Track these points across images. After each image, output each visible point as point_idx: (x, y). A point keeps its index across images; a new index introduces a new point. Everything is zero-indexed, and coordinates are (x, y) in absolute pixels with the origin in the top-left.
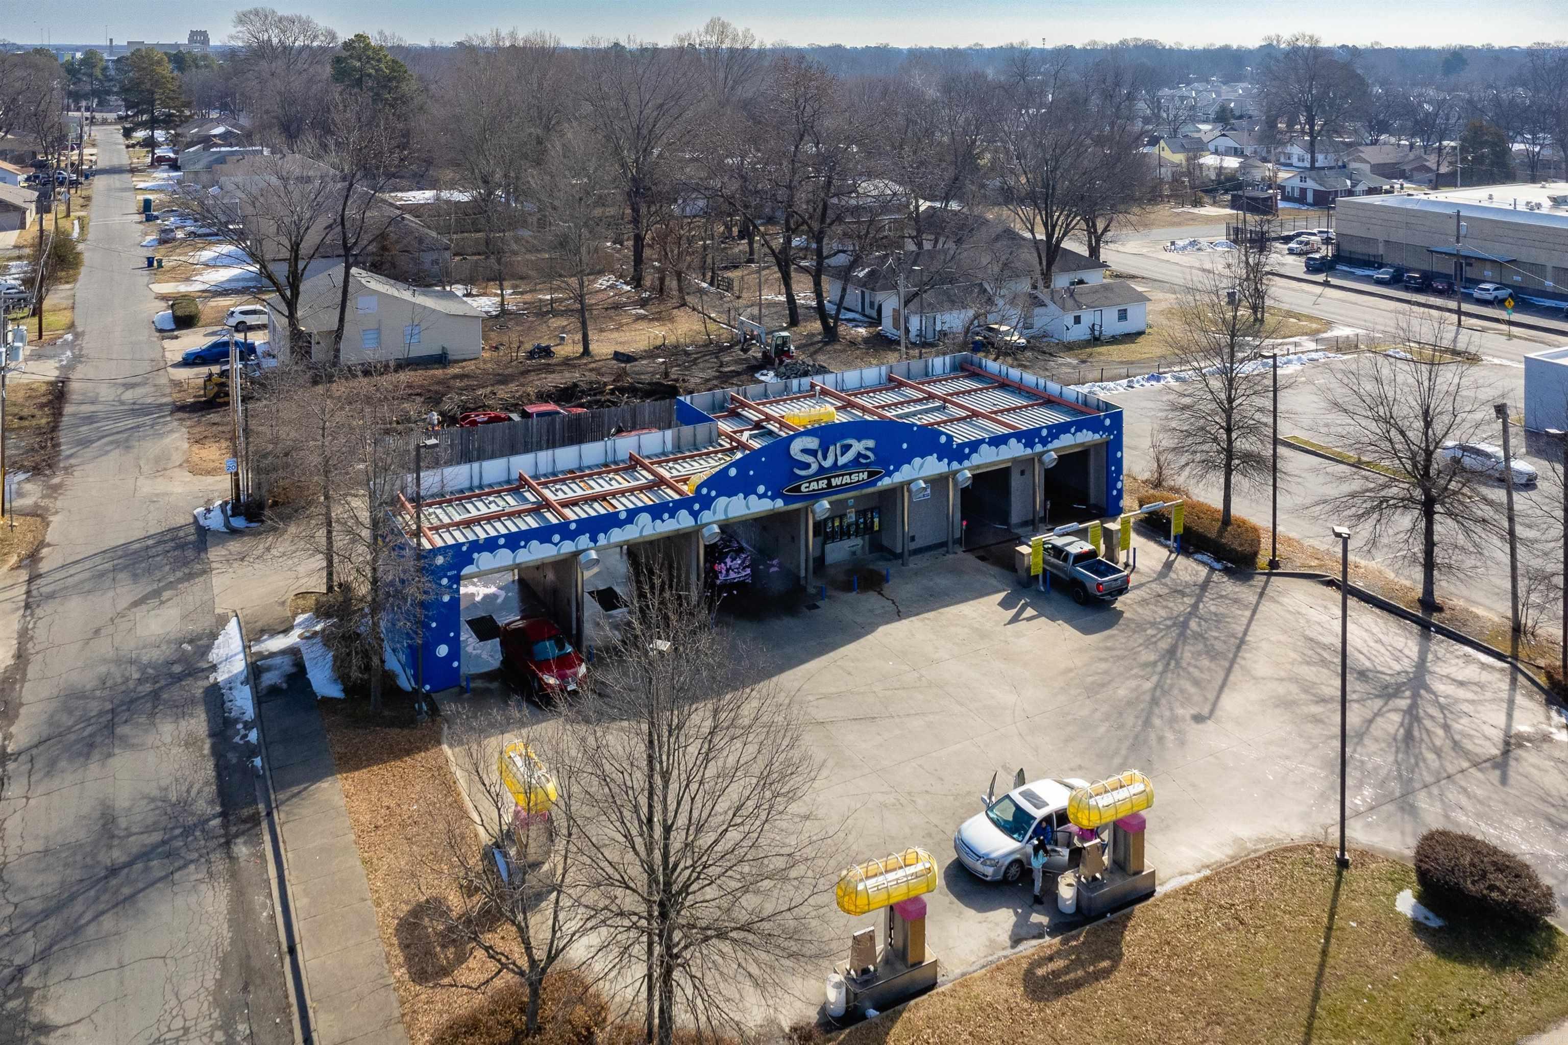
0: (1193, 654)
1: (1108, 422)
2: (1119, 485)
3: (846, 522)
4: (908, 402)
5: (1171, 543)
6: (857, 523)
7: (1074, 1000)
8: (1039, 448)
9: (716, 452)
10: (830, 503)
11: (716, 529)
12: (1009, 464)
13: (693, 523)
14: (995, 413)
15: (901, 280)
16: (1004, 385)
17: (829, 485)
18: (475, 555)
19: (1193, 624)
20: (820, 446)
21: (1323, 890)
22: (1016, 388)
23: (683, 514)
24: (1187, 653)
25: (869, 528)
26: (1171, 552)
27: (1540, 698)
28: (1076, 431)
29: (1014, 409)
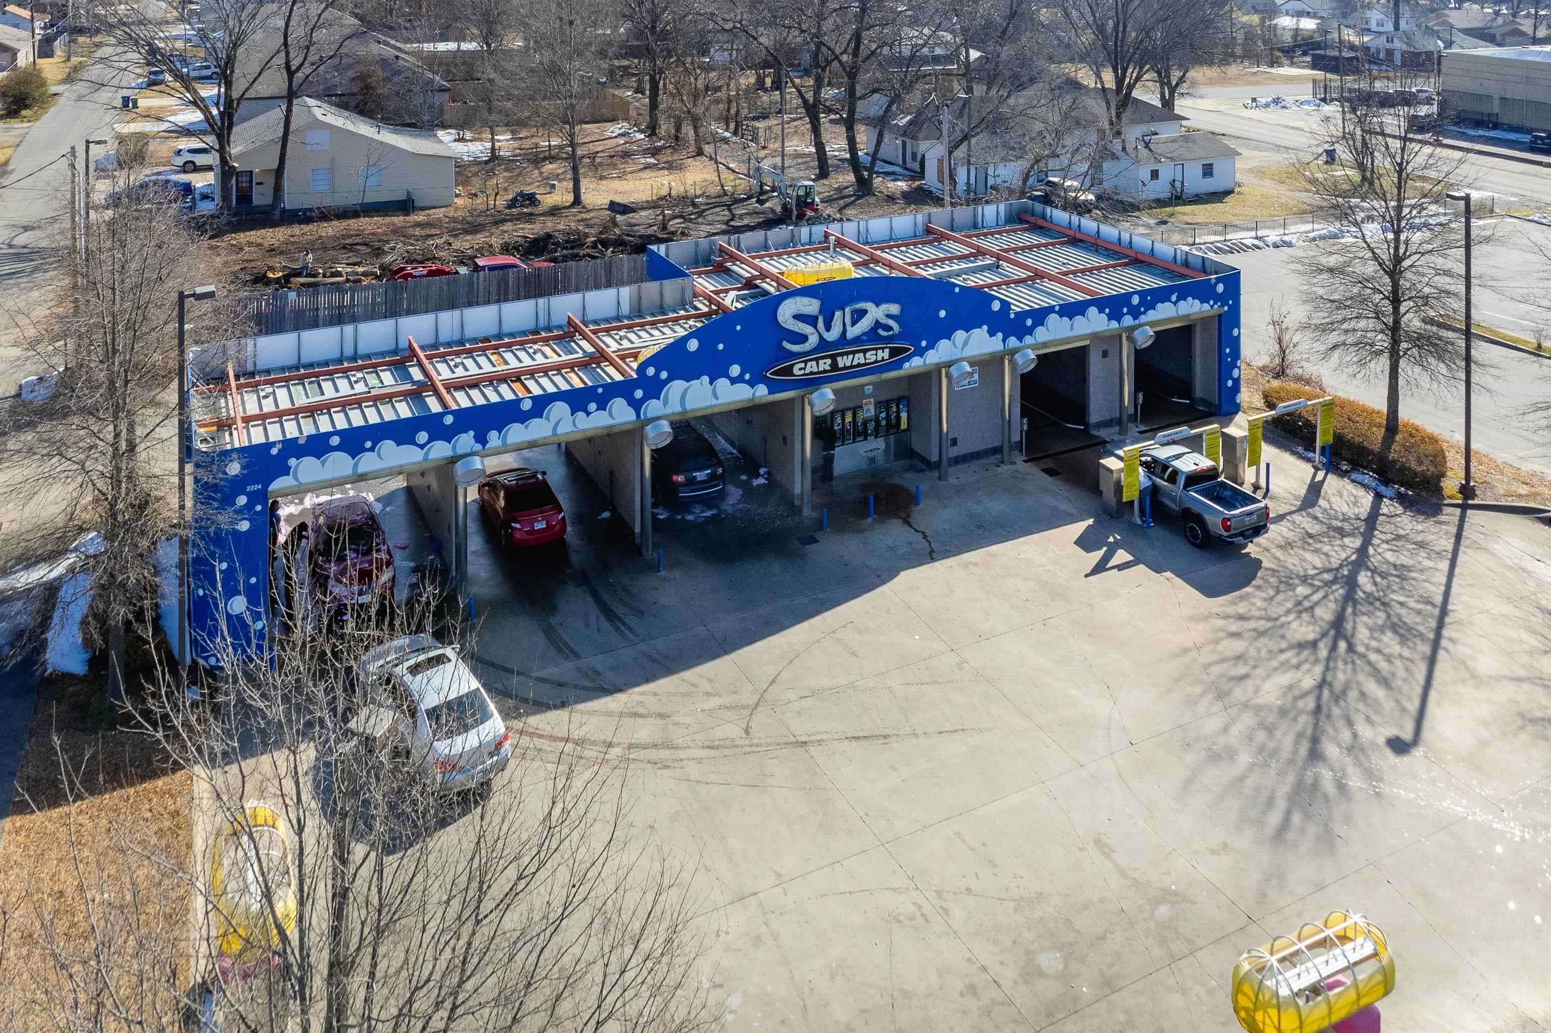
0: (1371, 630)
1: (1220, 288)
2: (1235, 373)
3: (861, 417)
4: (950, 259)
5: (1317, 456)
6: (877, 420)
8: (1128, 321)
9: (687, 318)
10: (835, 392)
11: (666, 426)
12: (1087, 342)
13: (633, 417)
14: (1065, 274)
15: (946, 116)
16: (1076, 240)
17: (834, 366)
18: (292, 462)
20: (821, 312)
22: (1094, 245)
23: (619, 405)
24: (1361, 627)
25: (893, 426)
26: (1317, 469)
28: (1178, 300)
29: (1090, 270)
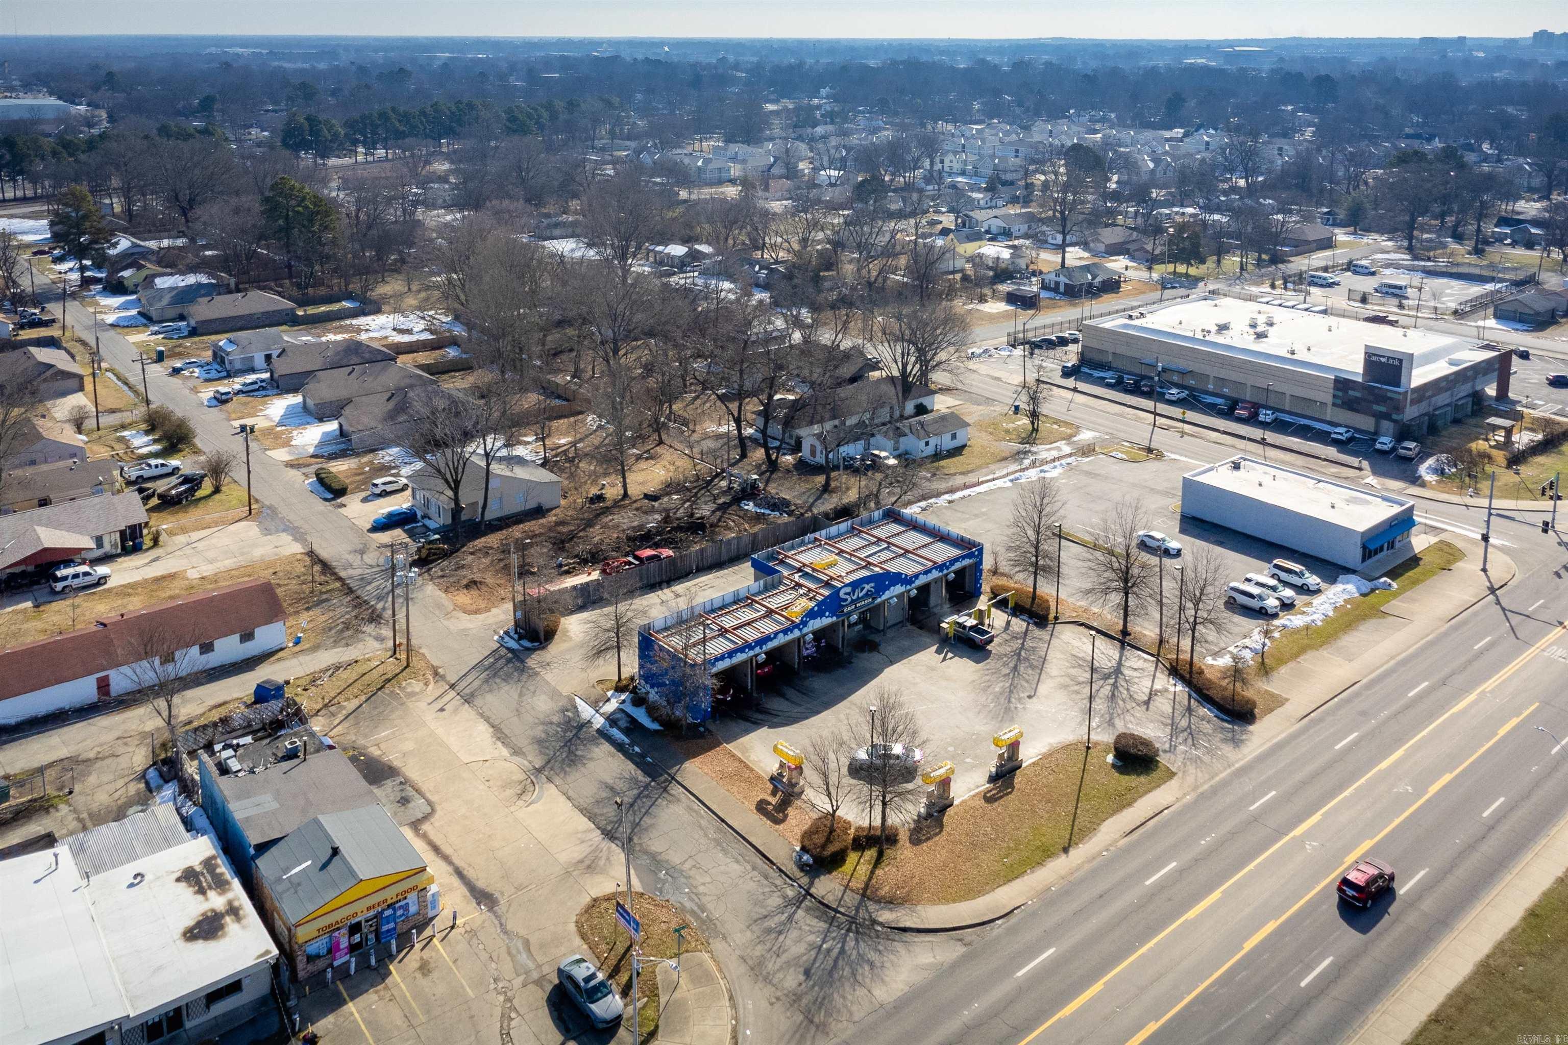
2: (981, 580)
4: (869, 545)
5: (1009, 611)
7: (1001, 802)
8: (946, 571)
9: (788, 590)
11: (811, 634)
12: (932, 581)
13: (801, 634)
17: (856, 607)
19: (1023, 653)
20: (852, 590)
21: (1082, 758)
23: (796, 631)
24: (1022, 668)
25: (865, 619)
26: (1009, 616)
27: (1167, 673)
28: (962, 559)
